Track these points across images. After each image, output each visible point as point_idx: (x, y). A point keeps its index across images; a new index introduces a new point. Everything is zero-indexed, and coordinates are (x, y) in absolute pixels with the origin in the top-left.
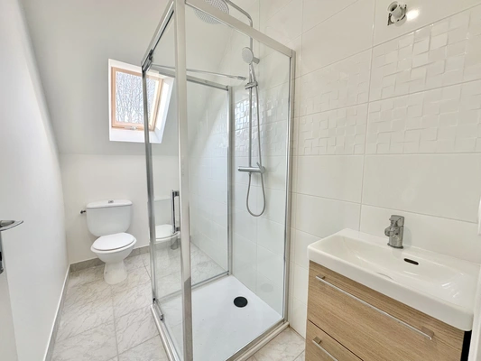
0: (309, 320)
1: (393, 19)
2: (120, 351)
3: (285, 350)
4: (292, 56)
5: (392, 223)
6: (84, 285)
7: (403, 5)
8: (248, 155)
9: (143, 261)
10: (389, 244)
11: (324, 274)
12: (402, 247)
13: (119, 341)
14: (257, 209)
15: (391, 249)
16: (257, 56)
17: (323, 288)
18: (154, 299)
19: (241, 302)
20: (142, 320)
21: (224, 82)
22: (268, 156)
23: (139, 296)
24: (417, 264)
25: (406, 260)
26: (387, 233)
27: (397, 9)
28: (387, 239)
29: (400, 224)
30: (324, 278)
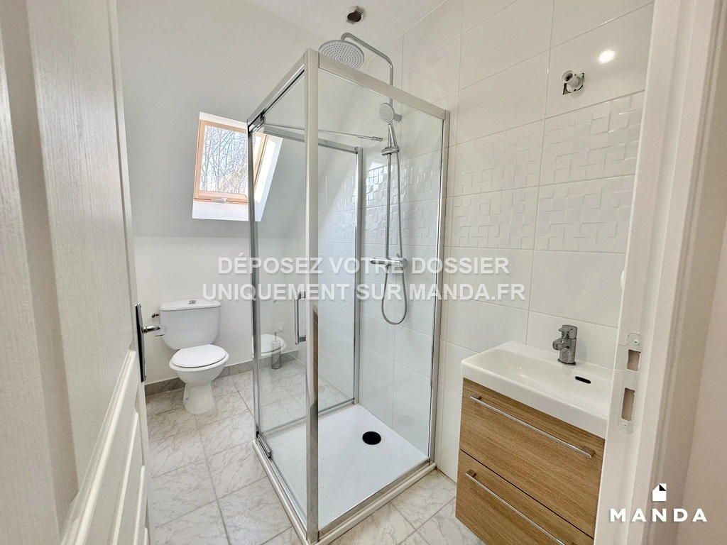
0: (461, 450)
1: (569, 88)
2: (220, 495)
3: (432, 497)
4: (446, 117)
5: (563, 334)
6: (159, 414)
7: (579, 74)
8: (384, 242)
9: (235, 384)
10: (559, 360)
11: (480, 394)
12: (574, 364)
13: (215, 484)
14: (395, 315)
15: (561, 365)
16: (398, 112)
17: (479, 411)
18: (258, 433)
19: (372, 438)
20: (242, 459)
21: (353, 143)
22: (412, 245)
23: (235, 429)
24: (589, 382)
25: (578, 378)
26: (556, 346)
27: (573, 79)
28: (557, 354)
29: (572, 336)
30: (480, 398)
